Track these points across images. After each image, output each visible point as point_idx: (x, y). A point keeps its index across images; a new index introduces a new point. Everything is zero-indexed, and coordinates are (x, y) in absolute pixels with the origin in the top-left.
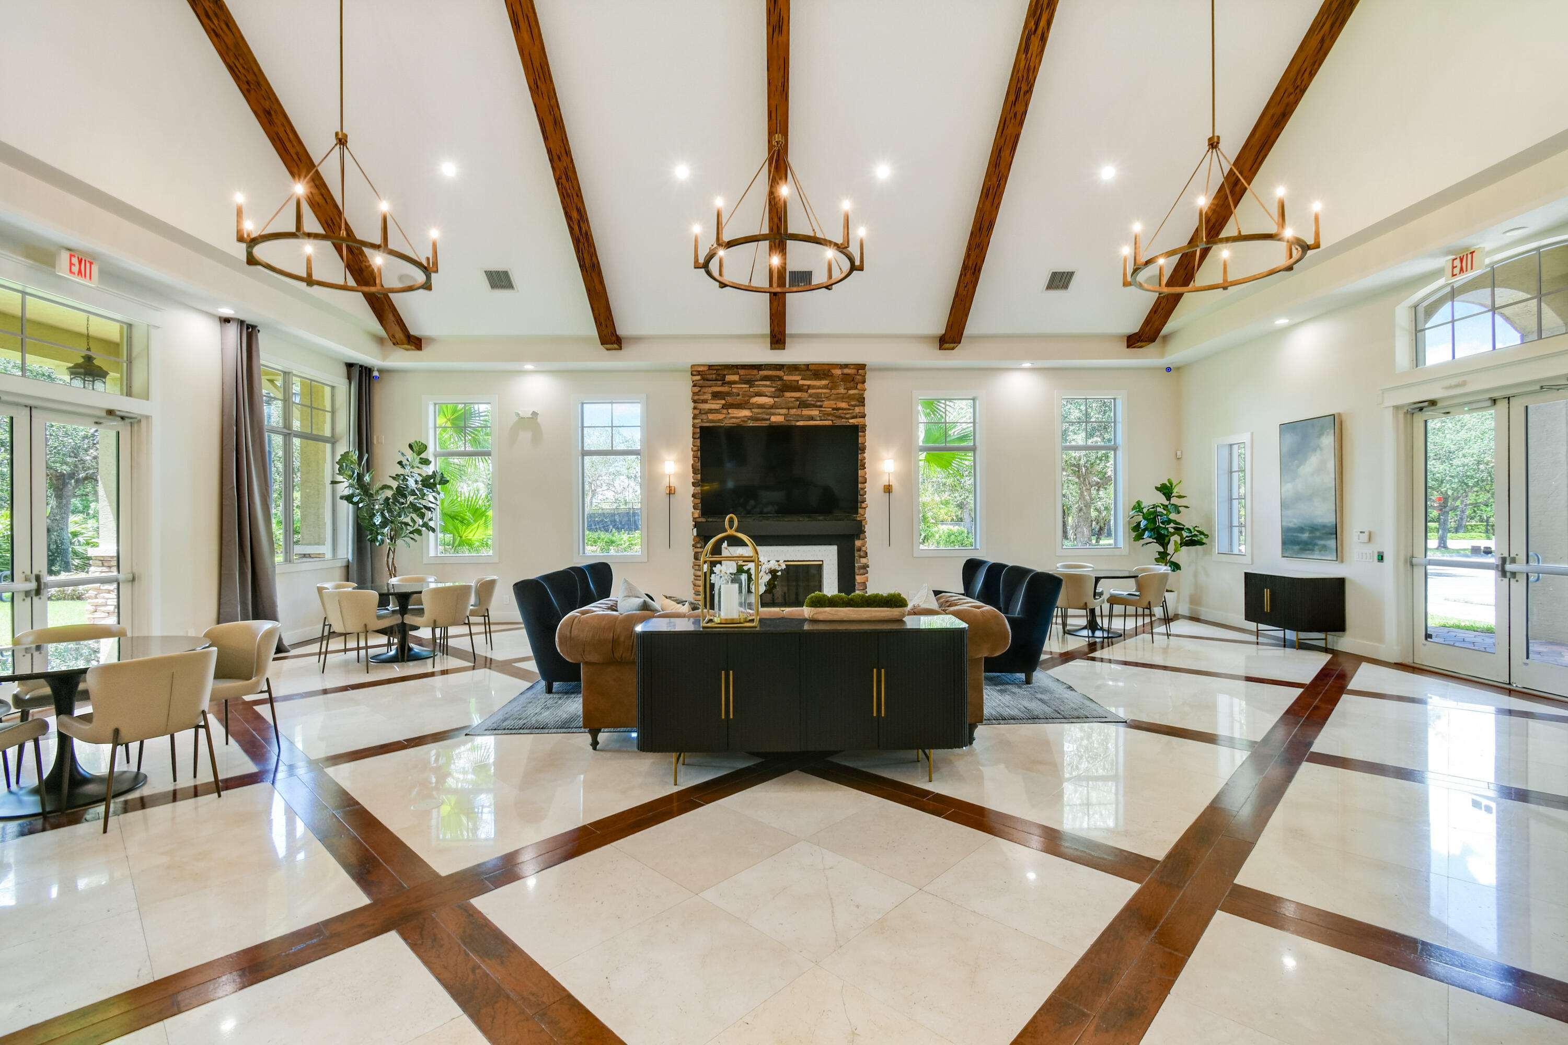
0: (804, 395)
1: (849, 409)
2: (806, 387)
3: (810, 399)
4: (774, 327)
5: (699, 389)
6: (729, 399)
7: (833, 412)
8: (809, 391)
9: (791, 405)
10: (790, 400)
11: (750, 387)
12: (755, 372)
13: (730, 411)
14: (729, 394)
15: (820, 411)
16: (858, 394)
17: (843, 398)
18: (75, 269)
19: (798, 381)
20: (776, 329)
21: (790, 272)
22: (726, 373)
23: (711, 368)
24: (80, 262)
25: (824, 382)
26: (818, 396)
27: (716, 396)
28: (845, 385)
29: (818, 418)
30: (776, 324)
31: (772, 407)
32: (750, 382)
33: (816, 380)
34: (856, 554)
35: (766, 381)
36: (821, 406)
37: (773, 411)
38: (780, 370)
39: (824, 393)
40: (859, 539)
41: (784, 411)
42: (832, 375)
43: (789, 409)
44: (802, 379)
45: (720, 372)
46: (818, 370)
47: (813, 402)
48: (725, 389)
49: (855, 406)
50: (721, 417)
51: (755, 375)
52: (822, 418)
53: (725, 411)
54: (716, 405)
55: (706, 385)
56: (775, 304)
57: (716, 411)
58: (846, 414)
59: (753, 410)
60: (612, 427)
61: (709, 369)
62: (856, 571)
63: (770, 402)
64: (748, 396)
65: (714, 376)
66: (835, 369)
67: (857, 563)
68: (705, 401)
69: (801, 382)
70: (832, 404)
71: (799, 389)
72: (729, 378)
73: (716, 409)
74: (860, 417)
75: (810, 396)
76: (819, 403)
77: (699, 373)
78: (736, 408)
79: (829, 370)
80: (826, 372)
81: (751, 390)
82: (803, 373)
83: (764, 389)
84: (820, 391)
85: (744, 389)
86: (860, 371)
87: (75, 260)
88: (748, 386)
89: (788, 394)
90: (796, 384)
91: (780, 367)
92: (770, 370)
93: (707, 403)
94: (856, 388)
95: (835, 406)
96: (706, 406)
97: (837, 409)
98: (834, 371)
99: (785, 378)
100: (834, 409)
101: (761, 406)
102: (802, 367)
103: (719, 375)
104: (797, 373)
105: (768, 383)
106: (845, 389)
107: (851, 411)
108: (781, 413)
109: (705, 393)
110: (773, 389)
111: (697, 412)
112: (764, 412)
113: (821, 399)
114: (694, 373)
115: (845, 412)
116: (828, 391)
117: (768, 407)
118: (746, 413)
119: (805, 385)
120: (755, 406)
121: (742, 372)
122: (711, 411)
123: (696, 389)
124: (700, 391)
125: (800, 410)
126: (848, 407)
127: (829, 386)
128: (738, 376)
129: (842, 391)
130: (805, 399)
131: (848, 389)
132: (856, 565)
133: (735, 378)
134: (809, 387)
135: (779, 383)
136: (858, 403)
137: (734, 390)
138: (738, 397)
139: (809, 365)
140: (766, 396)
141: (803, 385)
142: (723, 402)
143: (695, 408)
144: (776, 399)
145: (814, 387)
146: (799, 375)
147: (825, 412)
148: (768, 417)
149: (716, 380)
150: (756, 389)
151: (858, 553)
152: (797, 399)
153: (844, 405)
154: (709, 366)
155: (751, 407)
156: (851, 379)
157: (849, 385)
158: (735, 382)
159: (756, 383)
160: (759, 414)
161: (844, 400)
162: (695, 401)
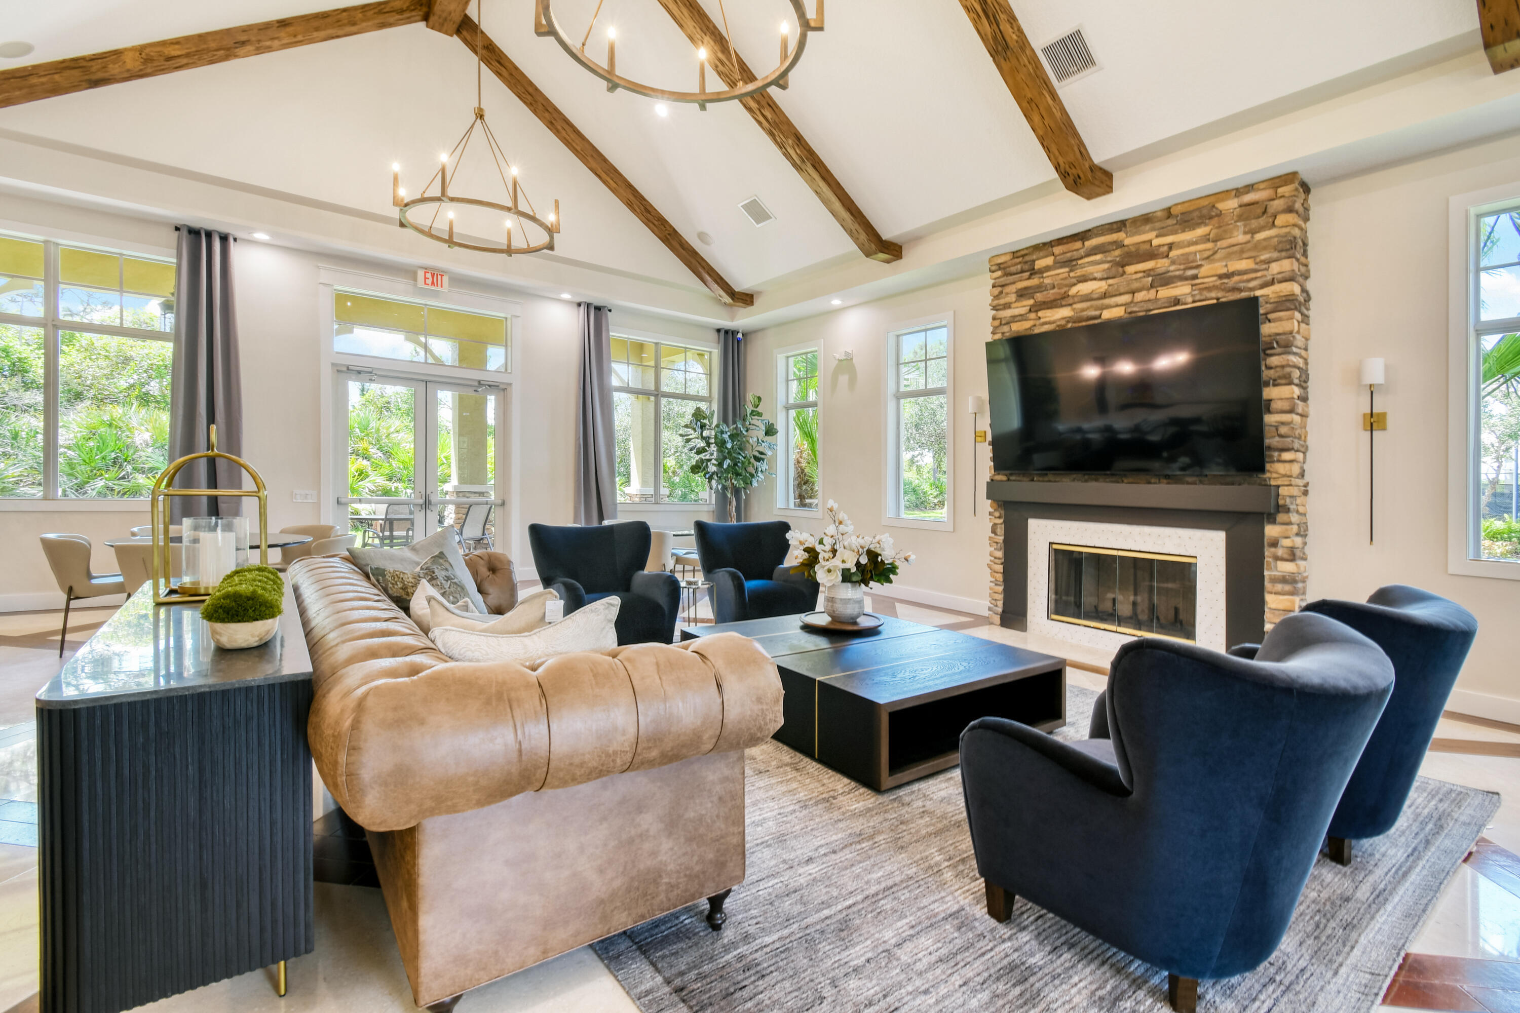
0: (1161, 264)
1: (1256, 271)
2: (1166, 248)
3: (1172, 268)
4: (1056, 158)
5: (1000, 289)
6: (1039, 297)
7: (1219, 282)
8: (1171, 254)
9: (1136, 285)
10: (1135, 276)
11: (1071, 271)
12: (1078, 244)
13: (1040, 314)
14: (1039, 288)
15: (1192, 285)
16: (1276, 236)
17: (1242, 251)
18: (429, 281)
19: (1150, 241)
20: (1061, 161)
21: (1045, 50)
22: (1034, 257)
23: (1016, 255)
24: (433, 276)
25: (1201, 231)
26: (1189, 263)
27: (1022, 294)
28: (1245, 226)
29: (1190, 299)
30: (1057, 153)
31: (1105, 296)
32: (1070, 263)
33: (1183, 231)
34: (1268, 552)
35: (1096, 254)
36: (1195, 277)
37: (1107, 301)
38: (1120, 231)
39: (1200, 251)
40: (1274, 522)
41: (1126, 298)
42: (1220, 214)
43: (1134, 293)
44: (1157, 236)
45: (1027, 258)
46: (1190, 212)
47: (1177, 273)
48: (1034, 281)
49: (1269, 262)
50: (1026, 325)
51: (1077, 250)
52: (1197, 298)
53: (1033, 316)
54: (1021, 308)
55: (1008, 282)
56: (1036, 118)
57: (1022, 318)
58: (1249, 281)
59: (1075, 306)
60: (926, 360)
61: (1014, 258)
62: (1267, 584)
63: (1100, 288)
64: (1066, 286)
65: (1019, 267)
66: (1223, 200)
67: (1268, 570)
68: (1007, 306)
69: (1156, 242)
70: (1219, 268)
71: (1152, 255)
72: (1040, 264)
73: (1021, 315)
74: (1280, 282)
75: (1173, 263)
76: (1190, 273)
77: (1000, 266)
78: (1048, 308)
79: (1214, 206)
80: (1205, 211)
81: (1072, 274)
82: (1158, 225)
83: (1090, 269)
84: (1192, 249)
85: (1061, 276)
86: (1280, 190)
87: (429, 275)
88: (1067, 270)
89: (1130, 269)
90: (1147, 246)
91: (1120, 225)
92: (1102, 234)
93: (1010, 307)
94: (1273, 225)
95: (1224, 271)
96: (1007, 313)
97: (1228, 276)
98: (1221, 206)
99: (1127, 242)
100: (1221, 277)
101: (1087, 298)
102: (1159, 214)
103: (1026, 262)
104: (1148, 227)
105: (1098, 257)
106: (1245, 233)
107: (1259, 274)
108: (1120, 303)
109: (1007, 294)
110: (1106, 266)
111: (997, 323)
112: (1091, 306)
113: (1194, 264)
114: (993, 268)
115: (1245, 277)
116: (1209, 245)
117: (1095, 296)
118: (1064, 313)
119: (1163, 245)
120: (1076, 299)
121: (1057, 250)
122: (1015, 319)
123: (996, 291)
124: (1001, 292)
125: (1153, 291)
126: (1257, 267)
127: (1211, 236)
128: (1052, 258)
129: (1240, 237)
130: (1163, 270)
131: (1253, 232)
132: (1266, 573)
133: (1049, 261)
134: (1171, 246)
135: (1117, 252)
136: (1275, 255)
137: (1047, 281)
138: (1052, 291)
139: (1170, 208)
140: (1095, 279)
141: (1160, 246)
142: (1031, 302)
143: (994, 319)
144: (1110, 281)
145: (1180, 245)
146: (1153, 229)
147: (1201, 286)
148: (1097, 313)
149: (1022, 272)
150: (1079, 272)
151: (1273, 550)
152: (1147, 273)
153: (1244, 265)
154: (1013, 253)
155: (1071, 301)
156: (1259, 211)
157: (1254, 224)
158: (1048, 268)
159: (1080, 262)
160: (1083, 310)
161: (1245, 255)
162: (995, 308)
